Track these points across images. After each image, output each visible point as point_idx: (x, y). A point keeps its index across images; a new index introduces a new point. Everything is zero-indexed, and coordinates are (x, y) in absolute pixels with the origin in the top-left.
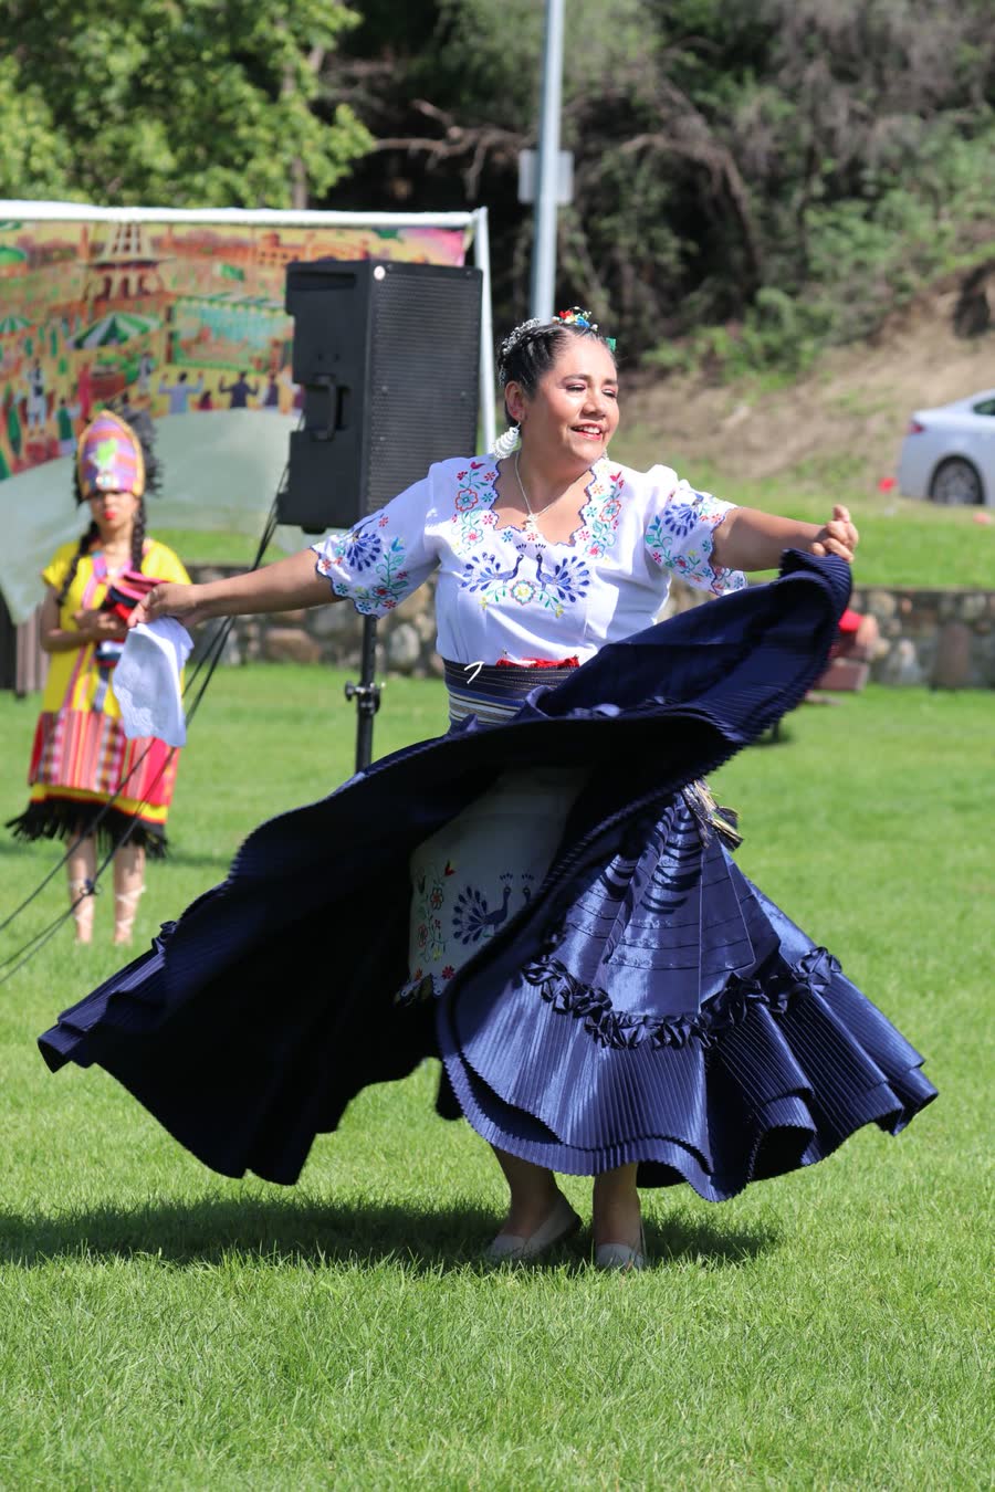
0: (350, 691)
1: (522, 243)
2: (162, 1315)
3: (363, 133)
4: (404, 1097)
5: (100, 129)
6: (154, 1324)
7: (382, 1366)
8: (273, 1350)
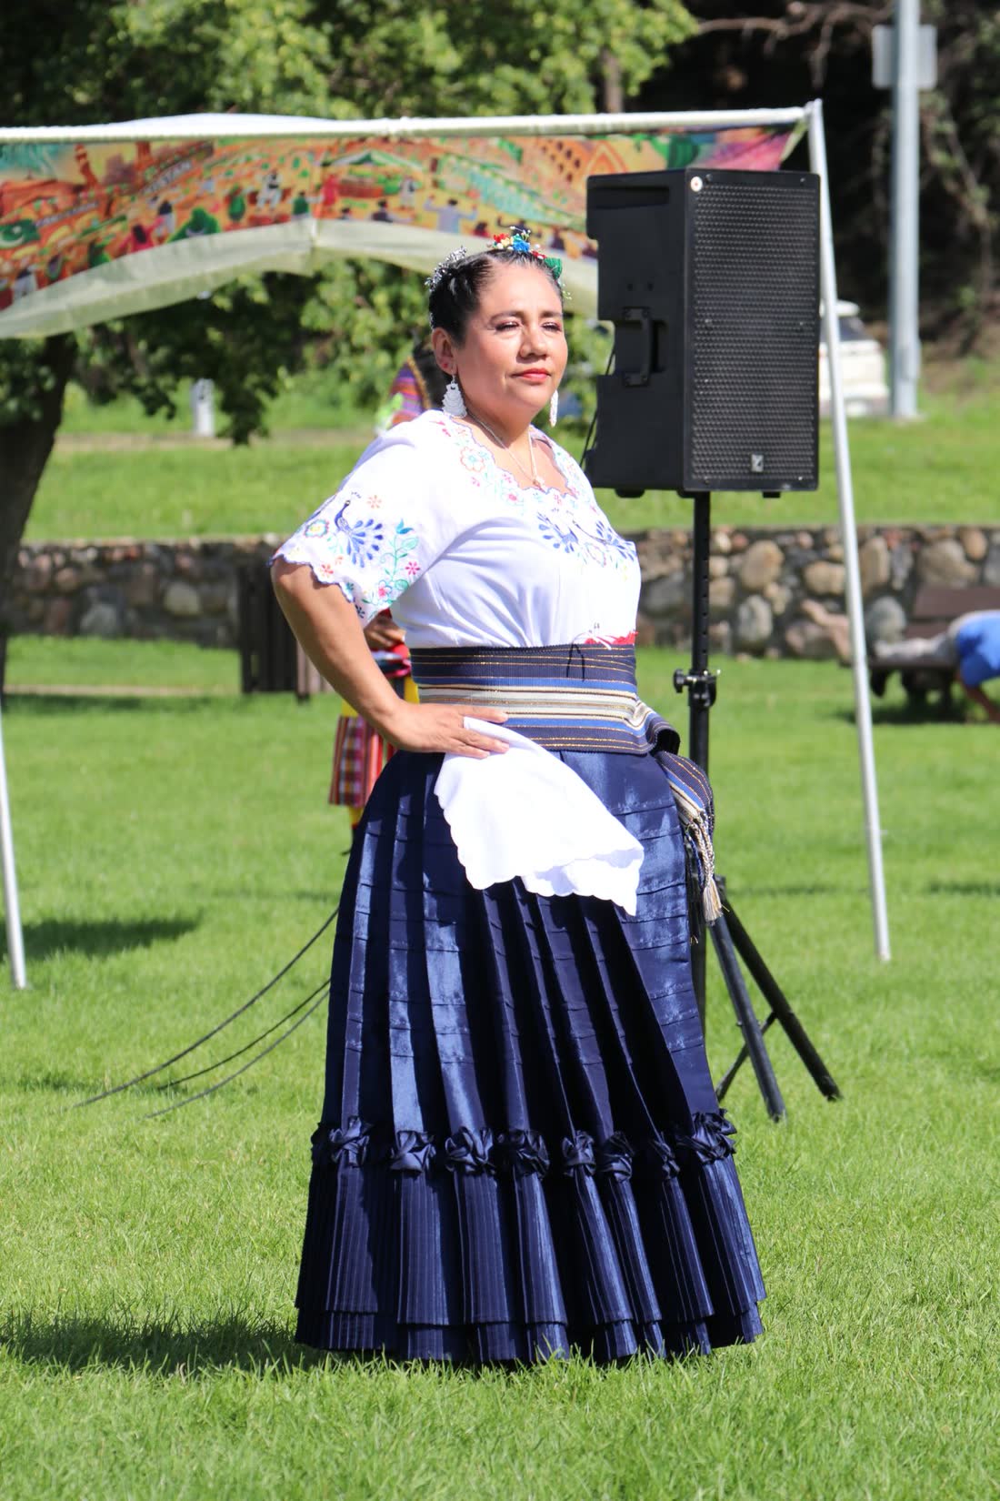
0: (680, 681)
1: (881, 136)
2: (477, 1429)
3: (683, 15)
4: (760, 1160)
5: (371, 25)
6: (466, 1441)
7: (735, 1481)
8: (606, 1467)
